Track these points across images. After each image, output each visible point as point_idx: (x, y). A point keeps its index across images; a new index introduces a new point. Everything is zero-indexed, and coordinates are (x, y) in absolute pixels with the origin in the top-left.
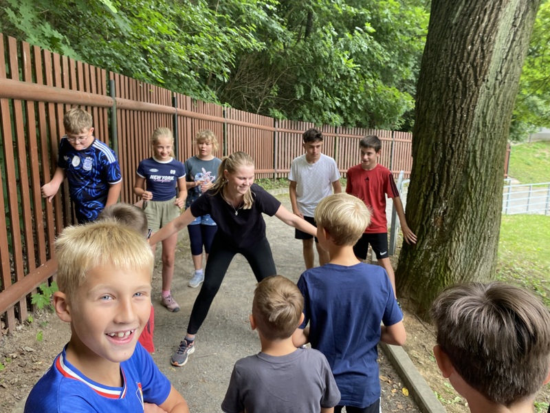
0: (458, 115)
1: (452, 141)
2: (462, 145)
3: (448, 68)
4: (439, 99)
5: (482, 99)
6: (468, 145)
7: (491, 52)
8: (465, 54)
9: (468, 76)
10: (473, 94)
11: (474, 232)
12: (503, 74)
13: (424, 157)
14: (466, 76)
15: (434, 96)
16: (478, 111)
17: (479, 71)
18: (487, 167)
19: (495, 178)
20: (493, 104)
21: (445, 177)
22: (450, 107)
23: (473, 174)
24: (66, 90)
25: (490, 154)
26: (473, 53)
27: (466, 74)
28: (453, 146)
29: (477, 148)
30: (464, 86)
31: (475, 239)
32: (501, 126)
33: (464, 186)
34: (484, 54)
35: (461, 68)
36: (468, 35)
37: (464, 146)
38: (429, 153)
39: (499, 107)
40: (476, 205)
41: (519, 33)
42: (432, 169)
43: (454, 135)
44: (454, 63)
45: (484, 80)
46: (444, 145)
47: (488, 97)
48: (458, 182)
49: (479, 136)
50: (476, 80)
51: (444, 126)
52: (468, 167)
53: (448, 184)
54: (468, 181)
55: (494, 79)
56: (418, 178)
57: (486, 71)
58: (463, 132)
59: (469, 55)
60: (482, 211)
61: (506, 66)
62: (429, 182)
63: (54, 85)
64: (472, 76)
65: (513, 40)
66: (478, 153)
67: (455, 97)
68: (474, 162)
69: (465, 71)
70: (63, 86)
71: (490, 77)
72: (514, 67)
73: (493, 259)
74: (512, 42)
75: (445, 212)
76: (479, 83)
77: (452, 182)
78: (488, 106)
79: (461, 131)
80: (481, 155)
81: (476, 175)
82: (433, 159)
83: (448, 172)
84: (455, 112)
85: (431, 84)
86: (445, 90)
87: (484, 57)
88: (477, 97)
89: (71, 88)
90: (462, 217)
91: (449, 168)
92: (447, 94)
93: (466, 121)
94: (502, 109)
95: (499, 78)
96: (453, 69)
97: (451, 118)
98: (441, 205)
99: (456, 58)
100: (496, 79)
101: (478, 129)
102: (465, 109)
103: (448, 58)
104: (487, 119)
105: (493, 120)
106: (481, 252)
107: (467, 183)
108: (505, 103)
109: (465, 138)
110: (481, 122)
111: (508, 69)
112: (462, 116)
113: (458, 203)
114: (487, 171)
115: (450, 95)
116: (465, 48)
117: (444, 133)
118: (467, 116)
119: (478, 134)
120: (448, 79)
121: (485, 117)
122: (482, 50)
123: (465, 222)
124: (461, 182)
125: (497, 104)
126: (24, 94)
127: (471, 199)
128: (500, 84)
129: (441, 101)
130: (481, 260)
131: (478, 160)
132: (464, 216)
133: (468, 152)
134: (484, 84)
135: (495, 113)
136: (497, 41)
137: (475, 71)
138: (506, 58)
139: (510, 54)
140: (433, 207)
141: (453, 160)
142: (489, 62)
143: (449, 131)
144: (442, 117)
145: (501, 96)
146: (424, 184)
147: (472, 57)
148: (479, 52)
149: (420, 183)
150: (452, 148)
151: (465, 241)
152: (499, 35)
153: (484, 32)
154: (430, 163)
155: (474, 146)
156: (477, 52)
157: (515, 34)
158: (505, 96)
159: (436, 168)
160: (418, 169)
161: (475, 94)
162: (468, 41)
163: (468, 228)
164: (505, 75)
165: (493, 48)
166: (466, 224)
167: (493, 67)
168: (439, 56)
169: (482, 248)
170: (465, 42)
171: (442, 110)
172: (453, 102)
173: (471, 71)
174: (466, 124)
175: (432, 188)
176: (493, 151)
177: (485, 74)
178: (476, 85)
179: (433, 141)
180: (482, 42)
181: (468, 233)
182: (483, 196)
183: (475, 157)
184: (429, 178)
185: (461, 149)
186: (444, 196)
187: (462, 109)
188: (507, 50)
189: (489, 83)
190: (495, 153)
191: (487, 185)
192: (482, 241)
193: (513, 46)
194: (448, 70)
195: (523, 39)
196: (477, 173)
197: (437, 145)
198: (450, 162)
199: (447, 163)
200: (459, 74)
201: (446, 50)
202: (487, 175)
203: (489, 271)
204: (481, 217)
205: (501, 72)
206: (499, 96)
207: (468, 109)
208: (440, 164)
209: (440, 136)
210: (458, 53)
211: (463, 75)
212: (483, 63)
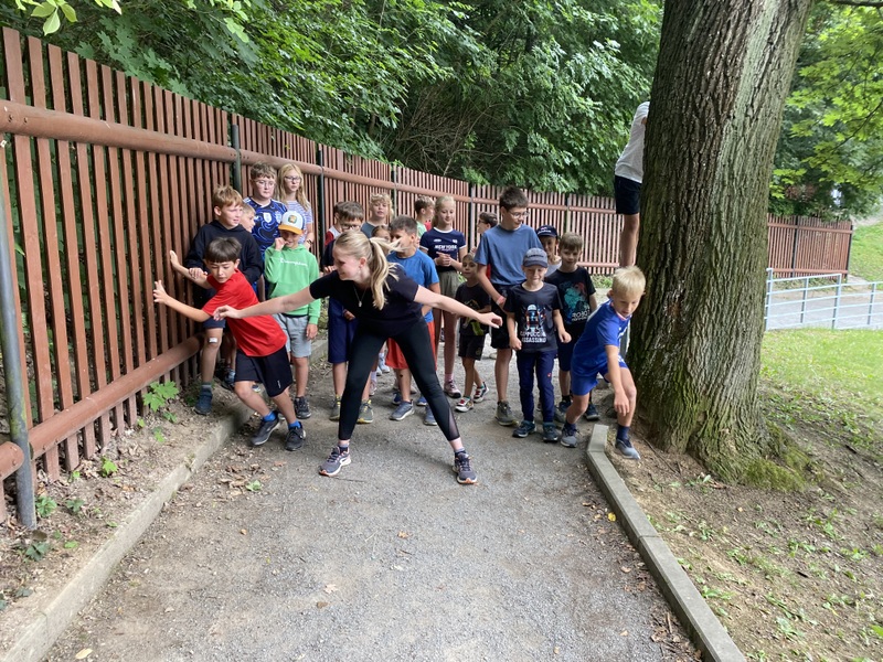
0: (696, 164)
1: (688, 199)
2: (701, 204)
3: (681, 101)
4: (671, 143)
5: (727, 142)
6: (709, 205)
7: (737, 79)
8: (703, 83)
9: (707, 112)
10: (714, 135)
11: (722, 323)
12: (756, 108)
13: (653, 221)
14: (704, 111)
15: (664, 139)
16: (722, 159)
17: (722, 106)
18: (736, 234)
19: (749, 249)
20: (742, 149)
21: (680, 249)
22: (684, 153)
23: (718, 244)
25: (740, 217)
26: (713, 81)
27: (704, 108)
28: (690, 206)
29: (722, 209)
30: (702, 125)
31: (724, 333)
32: (755, 179)
33: (706, 260)
34: (727, 82)
35: (697, 100)
36: (706, 56)
37: (704, 207)
38: (659, 217)
39: (751, 153)
40: (723, 287)
41: (777, 53)
42: (663, 237)
43: (690, 192)
44: (689, 95)
45: (729, 117)
46: (678, 205)
47: (736, 139)
48: (698, 255)
49: (725, 193)
50: (718, 117)
51: (677, 179)
52: (710, 234)
53: (684, 259)
54: (711, 253)
55: (743, 116)
56: (645, 252)
57: (731, 105)
58: (702, 187)
59: (708, 83)
60: (731, 294)
61: (759, 96)
62: (659, 255)
64: (712, 111)
65: (769, 62)
66: (724, 215)
67: (690, 140)
68: (719, 227)
69: (703, 104)
70: (176, 133)
71: (738, 112)
72: (770, 98)
73: (754, 363)
74: (767, 65)
75: (682, 297)
76: (722, 120)
77: (690, 256)
78: (736, 152)
79: (699, 186)
80: (728, 218)
81: (722, 246)
82: (663, 224)
83: (684, 241)
84: (691, 160)
85: (660, 123)
86: (677, 131)
87: (727, 86)
88: (721, 139)
89: (185, 136)
90: (705, 303)
91: (684, 236)
92: (681, 137)
93: (706, 172)
94: (755, 155)
95: (750, 113)
96: (688, 102)
97: (686, 169)
98: (676, 288)
99: (691, 88)
100: (746, 115)
101: (723, 182)
102: (704, 156)
103: (682, 89)
104: (735, 169)
105: (743, 170)
106: (734, 351)
107: (711, 257)
108: (760, 146)
109: (706, 194)
110: (726, 174)
111: (762, 101)
112: (700, 165)
113: (699, 283)
114: (736, 239)
115: (684, 138)
116: (702, 74)
117: (678, 188)
118: (708, 165)
119: (723, 189)
120: (681, 116)
121: (731, 167)
122: (725, 76)
123: (709, 310)
124: (702, 255)
125: (749, 150)
127: (716, 277)
128: (751, 121)
129: (673, 146)
130: (734, 363)
131: (724, 224)
132: (708, 301)
133: (711, 214)
134: (729, 122)
135: (746, 161)
136: (746, 64)
137: (716, 105)
138: (759, 87)
139: (765, 81)
140: (666, 290)
141: (690, 225)
142: (735, 92)
143: (684, 186)
144: (674, 168)
145: (754, 137)
146: (653, 258)
147: (711, 86)
148: (721, 79)
149: (648, 258)
150: (688, 209)
151: (710, 337)
152: (748, 56)
153: (728, 53)
154: (659, 231)
155: (718, 205)
156: (718, 80)
157: (772, 54)
158: (758, 138)
159: (667, 236)
160: (645, 240)
161: (718, 136)
162: (707, 65)
163: (713, 318)
164: (758, 110)
165: (741, 73)
166: (711, 314)
167: (741, 100)
168: (671, 85)
169: (735, 346)
170: (703, 65)
171: (674, 158)
172: (689, 147)
173: (711, 105)
174: (707, 176)
175: (664, 263)
176: (744, 212)
177: (730, 108)
178: (718, 124)
179: (663, 200)
180: (725, 66)
181: (714, 326)
182: (733, 274)
183: (719, 220)
184: (659, 251)
185: (700, 209)
186: (680, 275)
187: (700, 155)
188: (760, 76)
189: (736, 120)
190: (747, 215)
191: (737, 259)
192: (734, 336)
193: (769, 71)
194: (682, 104)
195: (782, 61)
196: (722, 241)
197: (668, 205)
198: (685, 228)
199: (682, 229)
200: (695, 109)
201: (679, 77)
202: (737, 245)
203: (747, 378)
204: (730, 303)
205: (752, 106)
206: (750, 138)
207: (709, 156)
208: (673, 231)
209: (673, 193)
210: (694, 80)
211: (701, 111)
212: (726, 94)
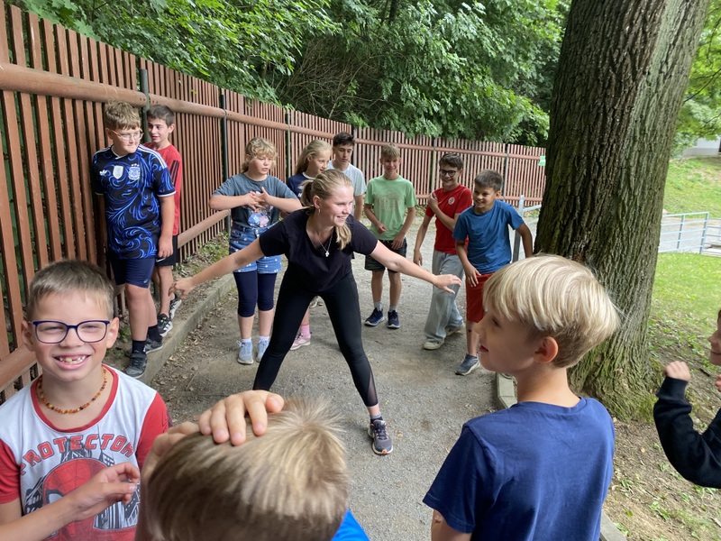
0: (609, 119)
1: (600, 153)
2: (612, 158)
3: (597, 56)
4: (585, 98)
5: (640, 98)
6: (620, 159)
7: (655, 35)
8: (622, 38)
9: (624, 67)
10: (630, 91)
11: (623, 273)
12: (670, 64)
13: (563, 174)
14: (621, 67)
15: (578, 93)
16: (634, 114)
17: (638, 61)
18: (643, 188)
19: (654, 201)
20: (654, 105)
21: (589, 202)
22: (599, 108)
23: (625, 197)
24: (86, 82)
25: (648, 171)
26: (631, 37)
27: (622, 64)
28: (601, 160)
29: (631, 163)
30: (619, 81)
31: (625, 281)
32: (664, 134)
33: (613, 212)
34: (646, 38)
35: (615, 56)
36: (625, 11)
37: (614, 161)
38: (569, 170)
39: (663, 109)
40: (627, 238)
41: (692, 10)
42: (573, 189)
43: (602, 146)
44: (606, 50)
45: (644, 73)
46: (590, 159)
47: (649, 95)
48: (605, 208)
49: (636, 148)
50: (634, 73)
51: (590, 134)
52: (619, 187)
53: (592, 211)
54: (618, 206)
55: (657, 72)
56: (553, 203)
57: (647, 61)
58: (614, 142)
59: (626, 38)
60: (634, 245)
61: (673, 54)
62: (567, 208)
63: (71, 75)
64: (629, 67)
65: (685, 19)
66: (633, 169)
67: (606, 95)
68: (628, 181)
69: (621, 60)
70: (82, 77)
71: (653, 69)
72: (684, 55)
73: (646, 307)
74: (683, 22)
75: (587, 247)
76: (638, 76)
77: (598, 208)
78: (648, 108)
79: (612, 141)
80: (636, 172)
81: (629, 199)
82: (574, 177)
83: (593, 194)
84: (605, 115)
85: (574, 78)
86: (592, 86)
87: (645, 42)
88: (635, 95)
89: (92, 79)
90: (609, 253)
91: (594, 189)
92: (596, 91)
93: (619, 128)
94: (666, 111)
95: (664, 70)
96: (605, 57)
97: (600, 123)
98: (582, 238)
99: (609, 43)
100: (661, 72)
101: (634, 137)
102: (619, 111)
103: (599, 43)
104: (647, 125)
105: (654, 126)
106: (632, 298)
107: (618, 209)
108: (671, 104)
109: (617, 149)
110: (638, 129)
111: (676, 58)
112: (614, 121)
113: (604, 235)
114: (643, 193)
115: (600, 92)
116: (621, 29)
117: (590, 143)
118: (621, 121)
119: (633, 145)
120: (597, 71)
121: (643, 123)
122: (644, 32)
123: (613, 259)
124: (609, 207)
125: (661, 105)
126: (33, 86)
127: (621, 229)
128: (665, 78)
129: (587, 101)
130: (631, 309)
131: (632, 178)
132: (612, 251)
133: (620, 168)
134: (645, 78)
135: (657, 118)
136: (663, 21)
137: (634, 61)
138: (674, 44)
139: (680, 38)
140: (572, 240)
141: (600, 179)
142: (652, 49)
143: (597, 141)
144: (587, 123)
145: (666, 94)
146: (562, 210)
147: (630, 42)
148: (640, 34)
149: (556, 209)
150: (599, 164)
151: (611, 284)
152: (666, 12)
153: (647, 8)
154: (569, 183)
155: (628, 160)
156: (636, 35)
157: (687, 10)
158: (670, 94)
159: (577, 189)
160: (554, 191)
161: (632, 92)
162: (626, 20)
163: (616, 267)
164: (672, 67)
165: (658, 30)
166: (613, 262)
167: (657, 55)
168: (586, 40)
169: (633, 293)
170: (622, 21)
171: (588, 112)
172: (604, 102)
173: (628, 60)
174: (618, 130)
175: (572, 215)
176: (652, 168)
177: (646, 64)
178: (634, 80)
179: (575, 153)
180: (644, 21)
181: (616, 274)
182: (637, 226)
183: (628, 175)
184: (568, 203)
185: (611, 164)
186: (587, 226)
187: (615, 110)
188: (675, 33)
189: (651, 77)
190: (655, 170)
191: (643, 212)
192: (633, 284)
193: (684, 27)
194: (598, 59)
195: (697, 18)
196: (630, 195)
197: (579, 158)
198: (596, 182)
199: (592, 182)
200: (612, 64)
201: (595, 32)
202: (643, 199)
203: (639, 322)
204: (633, 254)
205: (666, 62)
206: (663, 95)
207: (623, 111)
208: (583, 184)
209: (585, 148)
210: (612, 35)
211: (618, 66)
212: (644, 50)
